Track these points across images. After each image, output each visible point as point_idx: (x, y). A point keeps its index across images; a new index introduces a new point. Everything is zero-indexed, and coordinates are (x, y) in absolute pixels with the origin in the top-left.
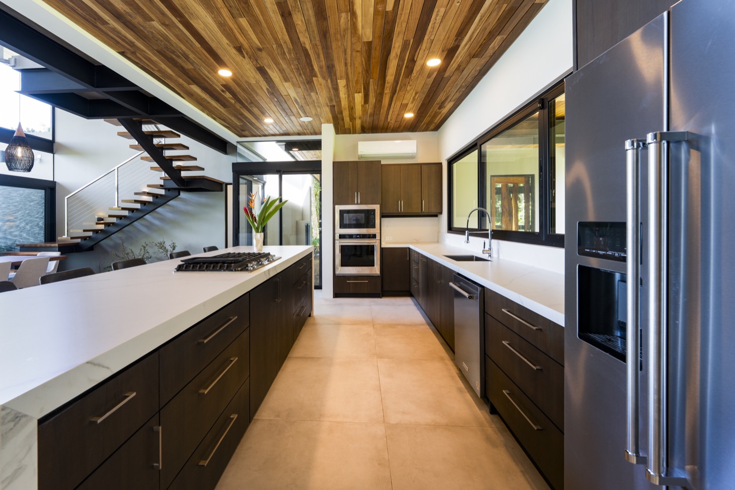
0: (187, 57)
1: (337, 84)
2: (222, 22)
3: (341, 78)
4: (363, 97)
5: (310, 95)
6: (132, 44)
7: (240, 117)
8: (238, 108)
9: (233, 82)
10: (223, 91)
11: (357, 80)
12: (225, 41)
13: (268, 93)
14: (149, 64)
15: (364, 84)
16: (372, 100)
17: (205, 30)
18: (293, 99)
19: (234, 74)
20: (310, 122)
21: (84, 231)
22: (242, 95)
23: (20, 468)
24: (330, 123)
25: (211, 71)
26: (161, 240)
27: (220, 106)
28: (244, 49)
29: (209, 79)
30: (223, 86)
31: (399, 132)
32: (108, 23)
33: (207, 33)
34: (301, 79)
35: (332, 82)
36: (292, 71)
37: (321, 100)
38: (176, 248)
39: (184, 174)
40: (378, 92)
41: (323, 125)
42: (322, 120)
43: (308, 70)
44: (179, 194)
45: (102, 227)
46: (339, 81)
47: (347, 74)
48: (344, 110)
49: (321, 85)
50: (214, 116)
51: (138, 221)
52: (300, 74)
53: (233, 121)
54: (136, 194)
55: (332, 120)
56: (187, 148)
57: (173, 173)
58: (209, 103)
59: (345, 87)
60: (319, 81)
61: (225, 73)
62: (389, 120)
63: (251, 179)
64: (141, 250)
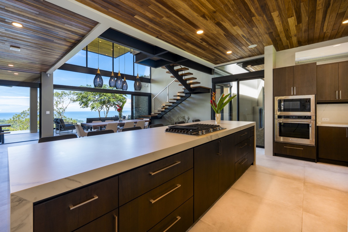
0: (181, 30)
1: (271, 16)
2: (192, 4)
3: (274, 11)
4: (296, 19)
5: (252, 30)
6: (159, 32)
7: (213, 54)
8: (211, 49)
9: (204, 36)
10: (201, 42)
11: (288, 8)
12: (195, 14)
13: (225, 36)
14: (168, 39)
15: (295, 9)
16: (305, 18)
17: (185, 13)
18: (241, 36)
19: (204, 31)
20: (256, 47)
21: (158, 111)
22: (211, 42)
23: (22, 224)
24: (271, 45)
25: (193, 33)
26: (183, 115)
27: (202, 50)
28: (206, 15)
29: (193, 38)
30: (201, 39)
31: (337, 38)
32: (149, 26)
33: (186, 14)
34: (244, 21)
35: (267, 16)
36: (237, 18)
37: (261, 31)
38: (190, 119)
39: (192, 86)
40: (310, 11)
41: (266, 48)
42: (264, 44)
43: (247, 14)
44: (191, 95)
45: (164, 110)
46: (272, 14)
47: (278, 6)
48: (280, 33)
49: (259, 21)
50: (201, 56)
51: (176, 107)
52: (243, 19)
53: (210, 57)
54: (174, 96)
55: (272, 43)
56: (192, 74)
57: (187, 86)
58: (196, 50)
59: (278, 16)
60: (257, 19)
61: (200, 32)
62: (325, 30)
63: (223, 85)
64: (176, 119)
